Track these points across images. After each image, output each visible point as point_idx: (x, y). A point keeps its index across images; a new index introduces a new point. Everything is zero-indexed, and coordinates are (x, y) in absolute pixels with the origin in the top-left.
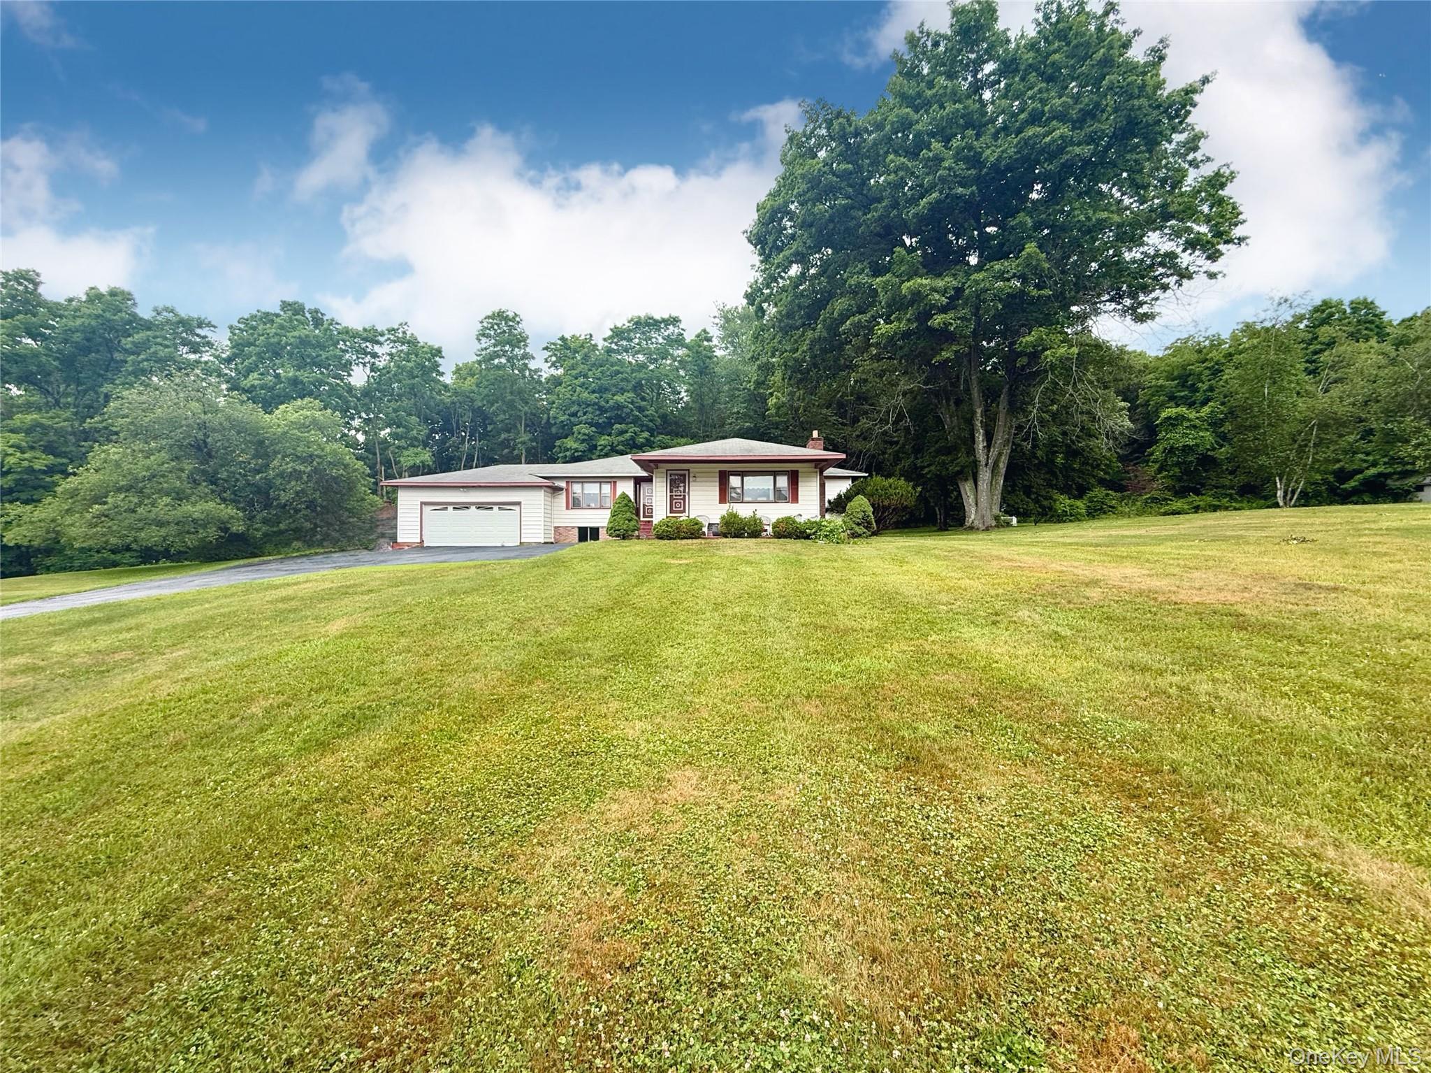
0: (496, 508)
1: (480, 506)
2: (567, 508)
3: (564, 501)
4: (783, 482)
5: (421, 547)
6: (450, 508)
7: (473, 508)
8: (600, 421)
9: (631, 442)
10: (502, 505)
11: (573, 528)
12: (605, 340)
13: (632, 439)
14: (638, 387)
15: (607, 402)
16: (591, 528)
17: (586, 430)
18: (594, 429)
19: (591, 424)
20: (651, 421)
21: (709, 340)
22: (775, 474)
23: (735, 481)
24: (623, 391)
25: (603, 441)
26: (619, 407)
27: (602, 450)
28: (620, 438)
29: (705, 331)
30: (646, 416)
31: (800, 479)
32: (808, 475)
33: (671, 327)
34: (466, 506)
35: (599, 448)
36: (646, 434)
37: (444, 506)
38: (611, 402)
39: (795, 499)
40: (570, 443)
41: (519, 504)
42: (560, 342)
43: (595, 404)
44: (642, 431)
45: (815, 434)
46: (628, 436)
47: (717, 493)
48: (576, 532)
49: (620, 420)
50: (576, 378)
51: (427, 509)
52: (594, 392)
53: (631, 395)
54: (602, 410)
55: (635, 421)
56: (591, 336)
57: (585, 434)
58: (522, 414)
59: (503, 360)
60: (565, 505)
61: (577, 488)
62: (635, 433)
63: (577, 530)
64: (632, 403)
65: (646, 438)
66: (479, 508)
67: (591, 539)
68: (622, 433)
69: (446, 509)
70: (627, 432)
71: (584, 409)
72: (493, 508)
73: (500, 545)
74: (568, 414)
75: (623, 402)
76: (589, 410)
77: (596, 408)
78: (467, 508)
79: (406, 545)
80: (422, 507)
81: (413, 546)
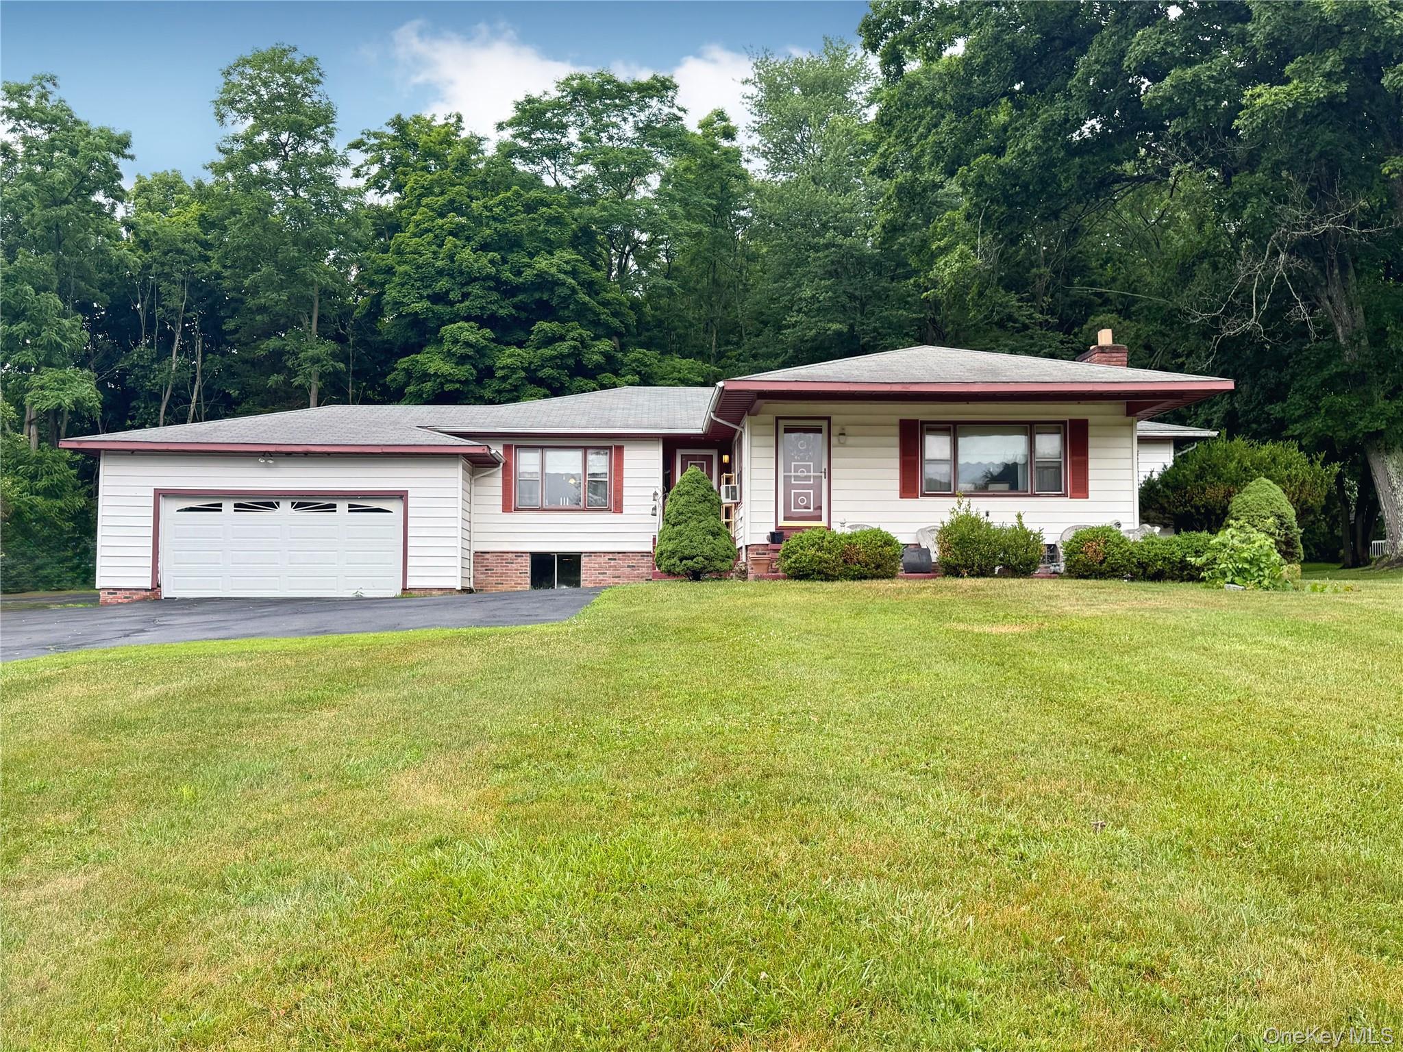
0: (342, 506)
1: (306, 502)
2: (507, 507)
3: (500, 492)
4: (1049, 446)
5: (152, 599)
6: (228, 506)
8: (502, 313)
9: (571, 362)
11: (519, 554)
12: (500, 127)
13: (575, 353)
14: (583, 239)
15: (519, 273)
16: (562, 556)
17: (468, 332)
18: (487, 332)
20: (615, 314)
21: (729, 134)
22: (1030, 429)
23: (936, 447)
24: (550, 247)
25: (508, 357)
26: (544, 282)
27: (504, 379)
28: (548, 352)
29: (721, 116)
30: (605, 304)
31: (1090, 439)
32: (1113, 430)
33: (654, 102)
34: (265, 502)
35: (500, 373)
36: (605, 345)
37: (210, 502)
38: (528, 274)
39: (1080, 489)
40: (434, 362)
42: (391, 131)
43: (488, 277)
44: (597, 338)
45: (1105, 337)
46: (564, 347)
47: (896, 474)
48: (527, 563)
49: (546, 311)
50: (442, 215)
51: (170, 508)
52: (485, 247)
53: (569, 255)
54: (507, 290)
55: (582, 314)
56: (459, 119)
57: (468, 344)
58: (314, 292)
59: (272, 165)
60: (499, 501)
61: (527, 462)
62: (582, 342)
63: (529, 559)
64: (574, 273)
65: (603, 354)
66: (299, 506)
67: (560, 582)
68: (550, 340)
69: (217, 508)
70: (562, 338)
71: (463, 285)
72: (335, 506)
73: (349, 594)
74: (429, 297)
75: (553, 270)
76: (476, 289)
77: (492, 284)
78: (271, 505)
79: (120, 598)
80: (162, 503)
81: (135, 597)
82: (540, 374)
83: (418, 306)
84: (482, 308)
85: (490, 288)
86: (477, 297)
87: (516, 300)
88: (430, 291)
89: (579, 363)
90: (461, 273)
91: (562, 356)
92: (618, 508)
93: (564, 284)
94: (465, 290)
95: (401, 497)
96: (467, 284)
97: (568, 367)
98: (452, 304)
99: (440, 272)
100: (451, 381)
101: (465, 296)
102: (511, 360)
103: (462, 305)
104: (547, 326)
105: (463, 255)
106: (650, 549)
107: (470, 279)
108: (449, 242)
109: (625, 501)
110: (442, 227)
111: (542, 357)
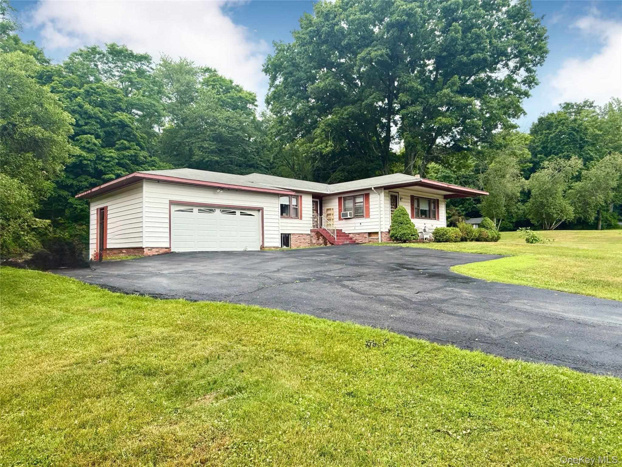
0: (238, 213)
1: (224, 209)
5: (168, 253)
6: (196, 210)
7: (218, 211)
8: (102, 133)
9: (134, 159)
13: (136, 156)
15: (108, 118)
18: (99, 141)
19: (97, 137)
22: (430, 200)
26: (121, 124)
28: (126, 153)
31: (439, 205)
32: (442, 203)
34: (210, 208)
36: (144, 153)
37: (189, 207)
39: (438, 218)
43: (98, 118)
46: (132, 152)
47: (410, 211)
54: (104, 124)
66: (223, 211)
69: (191, 211)
70: (130, 148)
71: (85, 119)
72: (235, 212)
75: (126, 120)
76: (93, 122)
78: (212, 210)
79: (154, 252)
80: (172, 207)
81: (161, 252)
82: (122, 161)
84: (95, 130)
85: (97, 122)
86: (93, 125)
87: (105, 129)
89: (136, 159)
90: (86, 113)
91: (131, 155)
92: (301, 219)
93: (130, 127)
94: (87, 121)
95: (259, 210)
96: (88, 119)
97: (132, 160)
98: (81, 126)
100: (85, 160)
101: (86, 124)
102: (112, 154)
103: (86, 127)
104: (125, 142)
105: (87, 106)
106: (309, 233)
107: (90, 117)
108: (79, 99)
109: (303, 215)
110: (70, 92)
111: (123, 154)
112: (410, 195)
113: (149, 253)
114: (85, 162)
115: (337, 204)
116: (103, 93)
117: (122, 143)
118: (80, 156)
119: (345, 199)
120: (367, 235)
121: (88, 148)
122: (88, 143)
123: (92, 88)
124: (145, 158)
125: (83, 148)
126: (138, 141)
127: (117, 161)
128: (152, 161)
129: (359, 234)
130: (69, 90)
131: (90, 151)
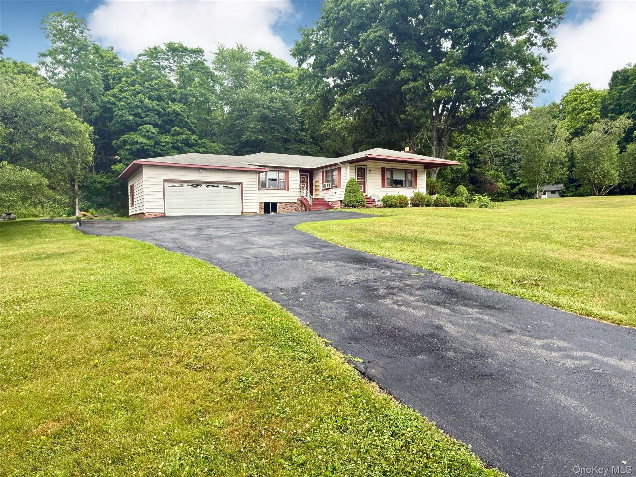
0: (221, 186)
1: (210, 184)
5: (163, 217)
6: (185, 185)
7: (204, 186)
8: (159, 123)
9: (186, 142)
10: (226, 185)
11: (261, 203)
13: (187, 139)
16: (272, 203)
18: (158, 129)
19: (155, 126)
22: (406, 171)
23: (388, 175)
25: (166, 139)
27: (164, 146)
28: (179, 138)
31: (417, 174)
32: (420, 172)
34: (197, 184)
35: (163, 144)
36: (195, 137)
37: (180, 183)
38: (170, 110)
39: (416, 185)
40: (139, 138)
41: (240, 184)
43: (156, 110)
46: (184, 137)
47: (381, 181)
48: (263, 205)
51: (167, 185)
57: (153, 133)
66: (208, 186)
67: (272, 211)
68: (179, 134)
69: (182, 186)
70: (182, 134)
71: (145, 112)
72: (219, 186)
73: (225, 214)
74: (132, 114)
75: (178, 110)
76: (152, 114)
77: (156, 112)
78: (199, 185)
79: (153, 215)
80: (165, 184)
81: (158, 216)
82: (175, 145)
83: (131, 118)
84: (154, 120)
85: (155, 114)
86: (152, 116)
87: (162, 119)
88: (133, 113)
89: (188, 142)
90: (146, 107)
91: (183, 139)
92: (288, 190)
93: (182, 115)
94: (147, 113)
95: (239, 184)
96: (148, 111)
97: (184, 143)
98: (142, 118)
99: (137, 106)
100: (146, 145)
101: (147, 116)
102: (167, 140)
103: (147, 119)
104: (178, 129)
105: (147, 101)
106: (296, 201)
107: (149, 110)
108: (140, 96)
109: (290, 187)
110: (134, 90)
111: (176, 139)
112: (381, 167)
113: (149, 216)
114: (146, 147)
115: (321, 177)
116: (160, 89)
117: (175, 130)
118: (142, 143)
119: (327, 172)
120: (339, 203)
121: (148, 136)
122: (148, 132)
123: (150, 85)
124: (196, 140)
125: (144, 136)
126: (190, 126)
127: (171, 145)
128: (203, 143)
129: (335, 202)
130: (133, 88)
131: (149, 138)
